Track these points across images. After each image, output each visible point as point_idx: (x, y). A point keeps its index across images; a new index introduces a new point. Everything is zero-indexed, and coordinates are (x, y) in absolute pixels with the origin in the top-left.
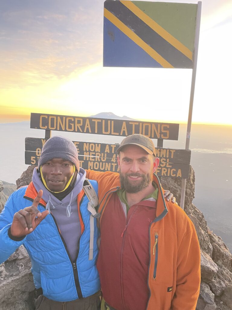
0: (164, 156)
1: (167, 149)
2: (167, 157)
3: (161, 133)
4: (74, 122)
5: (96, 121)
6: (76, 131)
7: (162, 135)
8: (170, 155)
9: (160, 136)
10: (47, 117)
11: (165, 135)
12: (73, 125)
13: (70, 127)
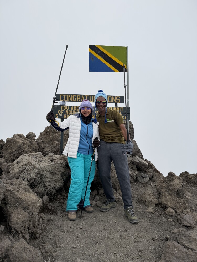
0: (119, 111)
1: (119, 107)
2: (120, 111)
3: (116, 100)
4: (76, 97)
5: (87, 96)
6: (77, 101)
7: (117, 101)
8: (121, 110)
9: (116, 102)
10: (63, 95)
11: (118, 101)
12: (76, 98)
13: (74, 99)
